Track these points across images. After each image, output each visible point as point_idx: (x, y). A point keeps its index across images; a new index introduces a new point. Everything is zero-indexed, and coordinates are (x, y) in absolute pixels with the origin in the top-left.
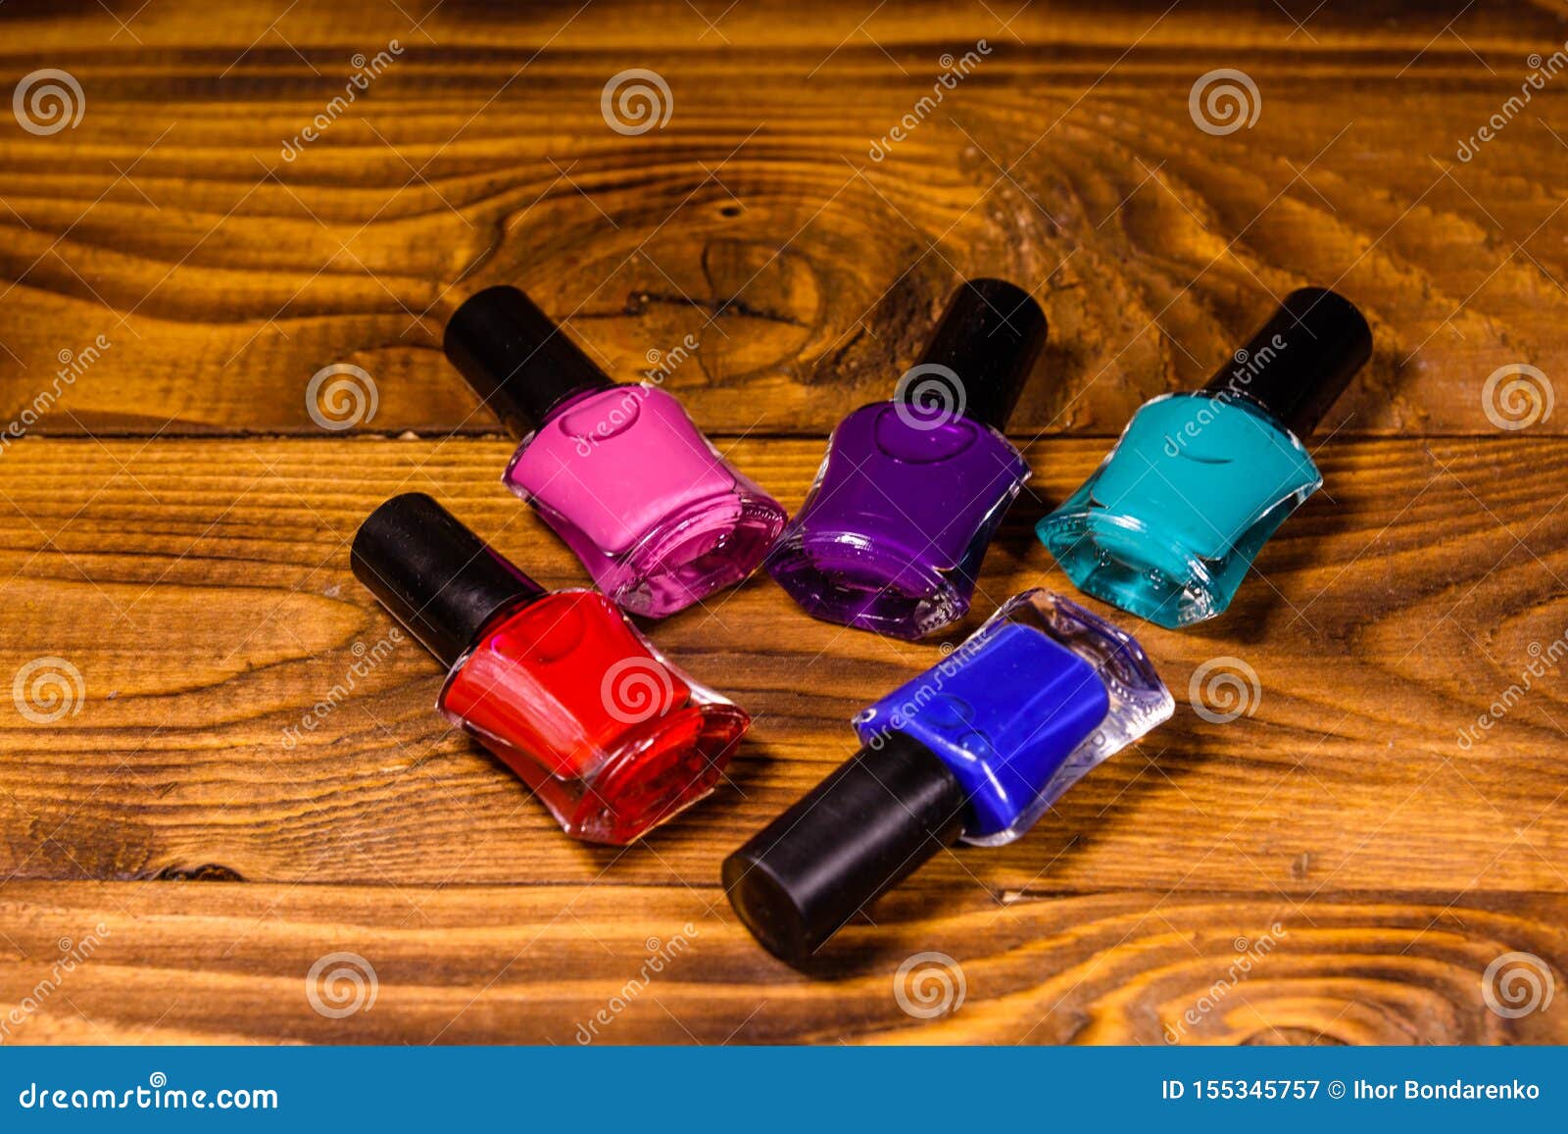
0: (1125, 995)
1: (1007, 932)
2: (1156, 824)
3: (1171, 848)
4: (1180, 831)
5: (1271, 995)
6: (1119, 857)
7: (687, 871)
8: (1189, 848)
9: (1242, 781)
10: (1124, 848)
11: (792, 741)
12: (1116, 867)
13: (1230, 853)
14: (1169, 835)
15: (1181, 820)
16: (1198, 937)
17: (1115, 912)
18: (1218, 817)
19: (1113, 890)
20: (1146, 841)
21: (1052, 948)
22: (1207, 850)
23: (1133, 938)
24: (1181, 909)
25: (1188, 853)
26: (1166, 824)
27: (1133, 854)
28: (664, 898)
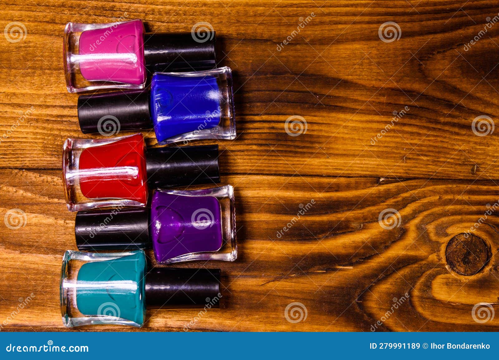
0: (416, 221)
1: (381, 195)
2: (429, 151)
3: (434, 161)
4: (437, 154)
5: (461, 221)
6: (417, 165)
7: (280, 169)
8: (439, 161)
9: (458, 134)
10: (418, 161)
11: (313, 114)
12: (416, 169)
13: (452, 164)
14: (433, 156)
15: (437, 150)
16: (440, 198)
17: (415, 188)
18: (449, 149)
19: (415, 178)
20: (425, 158)
21: (395, 202)
22: (444, 162)
23: (420, 198)
24: (436, 187)
25: (439, 164)
26: (432, 151)
27: (422, 164)
28: (273, 180)
